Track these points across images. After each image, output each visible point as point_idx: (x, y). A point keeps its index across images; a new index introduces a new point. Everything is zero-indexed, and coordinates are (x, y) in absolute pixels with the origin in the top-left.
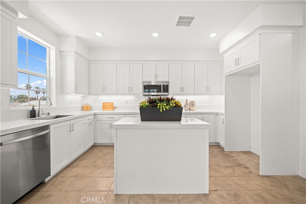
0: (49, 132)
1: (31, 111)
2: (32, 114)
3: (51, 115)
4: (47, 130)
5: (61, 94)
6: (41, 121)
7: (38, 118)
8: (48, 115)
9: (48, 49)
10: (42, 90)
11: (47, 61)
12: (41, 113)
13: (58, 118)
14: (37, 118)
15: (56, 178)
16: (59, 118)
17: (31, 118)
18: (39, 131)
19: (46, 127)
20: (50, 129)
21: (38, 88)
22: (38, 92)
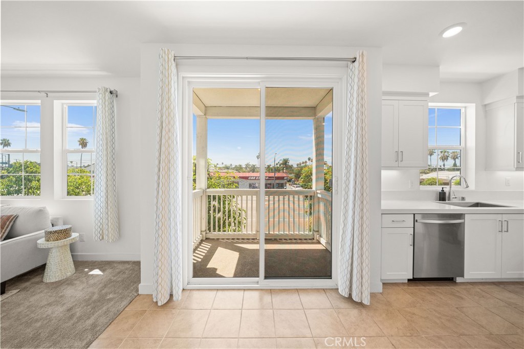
0: (464, 223)
1: (440, 193)
2: (441, 196)
3: (467, 200)
4: (460, 219)
5: (485, 170)
6: (452, 207)
7: (449, 202)
8: (462, 200)
9: (463, 111)
10: (451, 155)
11: (462, 127)
12: (452, 196)
13: (478, 207)
14: (447, 201)
15: (472, 286)
16: (480, 207)
17: (440, 200)
18: (450, 218)
19: (460, 216)
20: (464, 219)
21: (445, 152)
22: (445, 159)
